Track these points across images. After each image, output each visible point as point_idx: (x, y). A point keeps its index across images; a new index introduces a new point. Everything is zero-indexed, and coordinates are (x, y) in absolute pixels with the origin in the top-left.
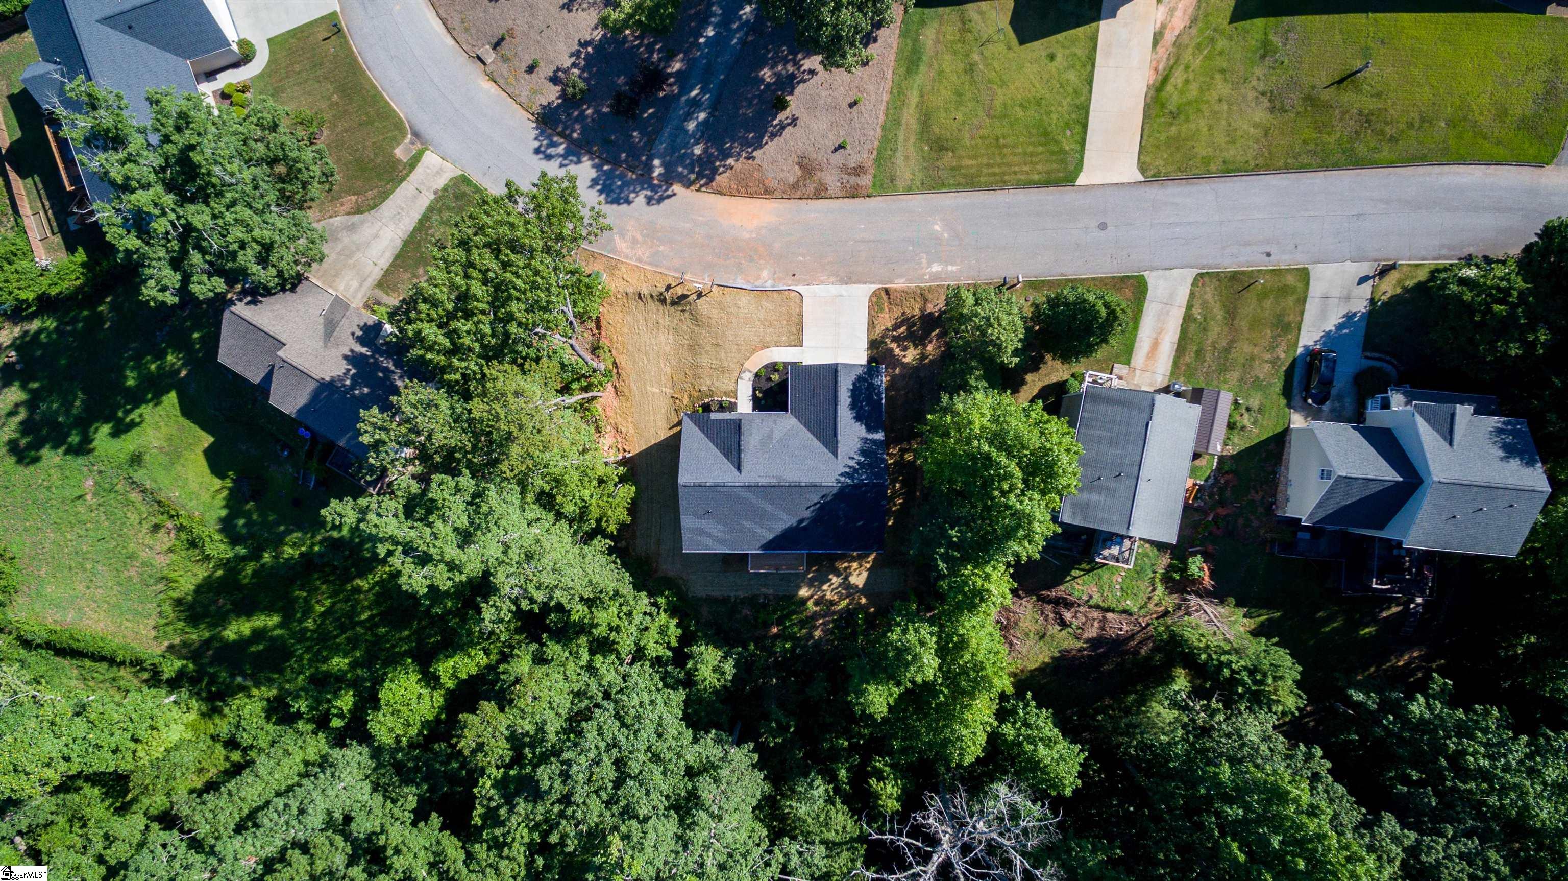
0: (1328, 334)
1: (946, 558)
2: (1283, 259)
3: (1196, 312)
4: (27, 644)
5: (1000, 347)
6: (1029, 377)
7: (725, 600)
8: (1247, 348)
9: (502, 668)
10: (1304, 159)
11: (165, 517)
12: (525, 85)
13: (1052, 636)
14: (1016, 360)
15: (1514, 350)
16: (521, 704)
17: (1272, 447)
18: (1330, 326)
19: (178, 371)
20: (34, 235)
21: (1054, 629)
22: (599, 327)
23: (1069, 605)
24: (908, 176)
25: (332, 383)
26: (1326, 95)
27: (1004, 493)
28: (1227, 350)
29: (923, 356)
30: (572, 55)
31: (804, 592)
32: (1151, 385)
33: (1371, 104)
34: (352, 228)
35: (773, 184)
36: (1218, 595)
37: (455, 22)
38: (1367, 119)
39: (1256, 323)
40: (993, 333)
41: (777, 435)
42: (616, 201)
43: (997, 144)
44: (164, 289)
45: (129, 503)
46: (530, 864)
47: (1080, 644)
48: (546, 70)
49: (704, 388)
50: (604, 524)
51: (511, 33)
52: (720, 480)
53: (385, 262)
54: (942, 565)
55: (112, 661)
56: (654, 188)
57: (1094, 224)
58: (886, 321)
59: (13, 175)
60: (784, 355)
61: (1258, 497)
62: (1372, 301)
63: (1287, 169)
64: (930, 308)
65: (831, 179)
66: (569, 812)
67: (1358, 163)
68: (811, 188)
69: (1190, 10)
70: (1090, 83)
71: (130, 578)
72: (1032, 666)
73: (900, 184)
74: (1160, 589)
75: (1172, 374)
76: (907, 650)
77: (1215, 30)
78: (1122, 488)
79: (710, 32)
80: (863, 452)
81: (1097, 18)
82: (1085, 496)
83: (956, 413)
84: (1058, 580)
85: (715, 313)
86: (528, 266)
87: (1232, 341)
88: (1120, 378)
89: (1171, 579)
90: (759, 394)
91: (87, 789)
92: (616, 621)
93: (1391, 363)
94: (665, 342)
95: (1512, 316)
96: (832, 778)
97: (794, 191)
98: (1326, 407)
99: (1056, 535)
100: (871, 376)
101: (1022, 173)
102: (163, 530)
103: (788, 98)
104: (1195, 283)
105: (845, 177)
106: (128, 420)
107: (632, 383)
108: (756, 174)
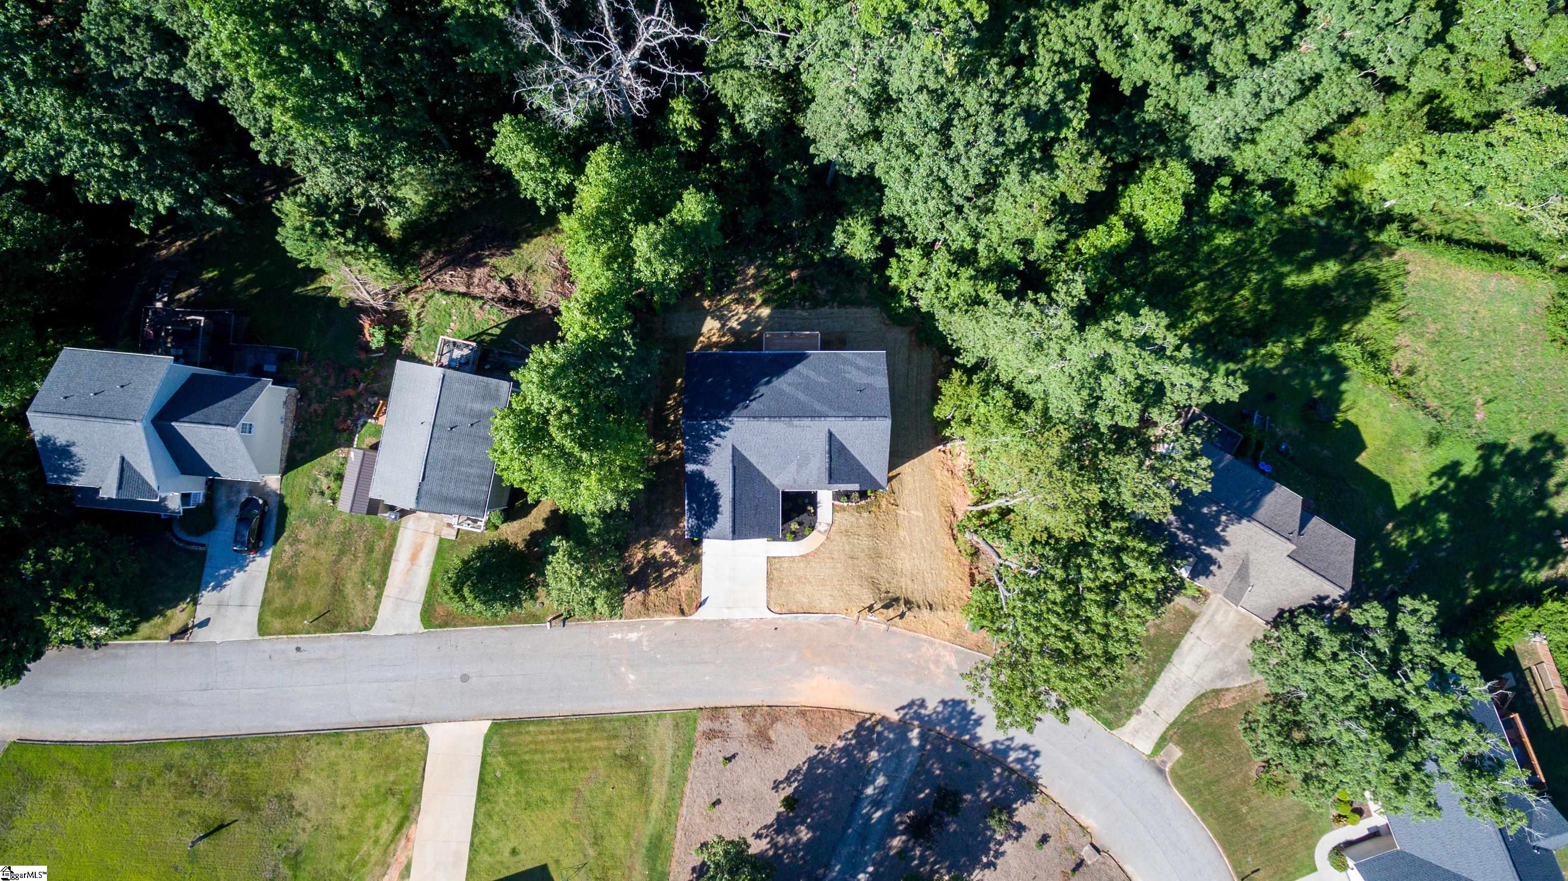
0: (242, 568)
1: (624, 345)
2: (284, 644)
3: (372, 591)
4: (1534, 256)
5: (570, 555)
6: (541, 526)
7: (843, 304)
8: (322, 555)
9: (1064, 236)
10: (260, 747)
11: (1402, 382)
12: (1051, 822)
13: (520, 269)
14: (554, 543)
15: (56, 553)
16: (1044, 201)
17: (299, 456)
18: (239, 577)
19: (1395, 528)
20: (1549, 667)
21: (518, 276)
22: (972, 576)
23: (503, 300)
24: (661, 730)
25: (1240, 519)
26: (237, 813)
27: (567, 410)
28: (342, 553)
29: (646, 547)
30: (1003, 854)
31: (765, 312)
32: (419, 519)
33: (191, 804)
34: (1223, 675)
35: (798, 721)
36: (355, 310)
38: (195, 788)
39: (313, 580)
40: (577, 571)
41: (793, 467)
42: (956, 703)
43: (570, 763)
44: (1414, 612)
45: (1440, 396)
46: (1033, 46)
47: (493, 261)
48: (1030, 838)
49: (865, 515)
50: (965, 378)
51: (1067, 877)
52: (850, 423)
53: (1188, 641)
54: (628, 339)
55: (1449, 240)
56: (918, 716)
57: (474, 681)
58: (683, 583)
60: (786, 549)
61: (315, 406)
62: (195, 602)
63: (277, 737)
64: (639, 595)
65: (738, 726)
66: (996, 97)
67: (206, 743)
68: (758, 718)
70: (475, 825)
71: (1435, 321)
72: (539, 240)
73: (668, 721)
74: (412, 316)
75: (397, 529)
76: (663, 255)
78: (449, 417)
80: (706, 451)
82: (485, 407)
83: (614, 490)
84: (513, 324)
85: (856, 590)
86: (1046, 637)
87: (336, 562)
88: (449, 525)
89: (401, 326)
90: (811, 509)
91: (1468, 116)
92: (951, 282)
93: (178, 539)
94: (905, 561)
95: (57, 587)
96: (737, 130)
97: (774, 713)
98: (244, 496)
99: (516, 369)
100: (699, 527)
101: (546, 733)
102: (1404, 369)
103: (782, 809)
104: (373, 620)
105: (724, 728)
106: (1444, 479)
107: (938, 519)
108: (814, 731)
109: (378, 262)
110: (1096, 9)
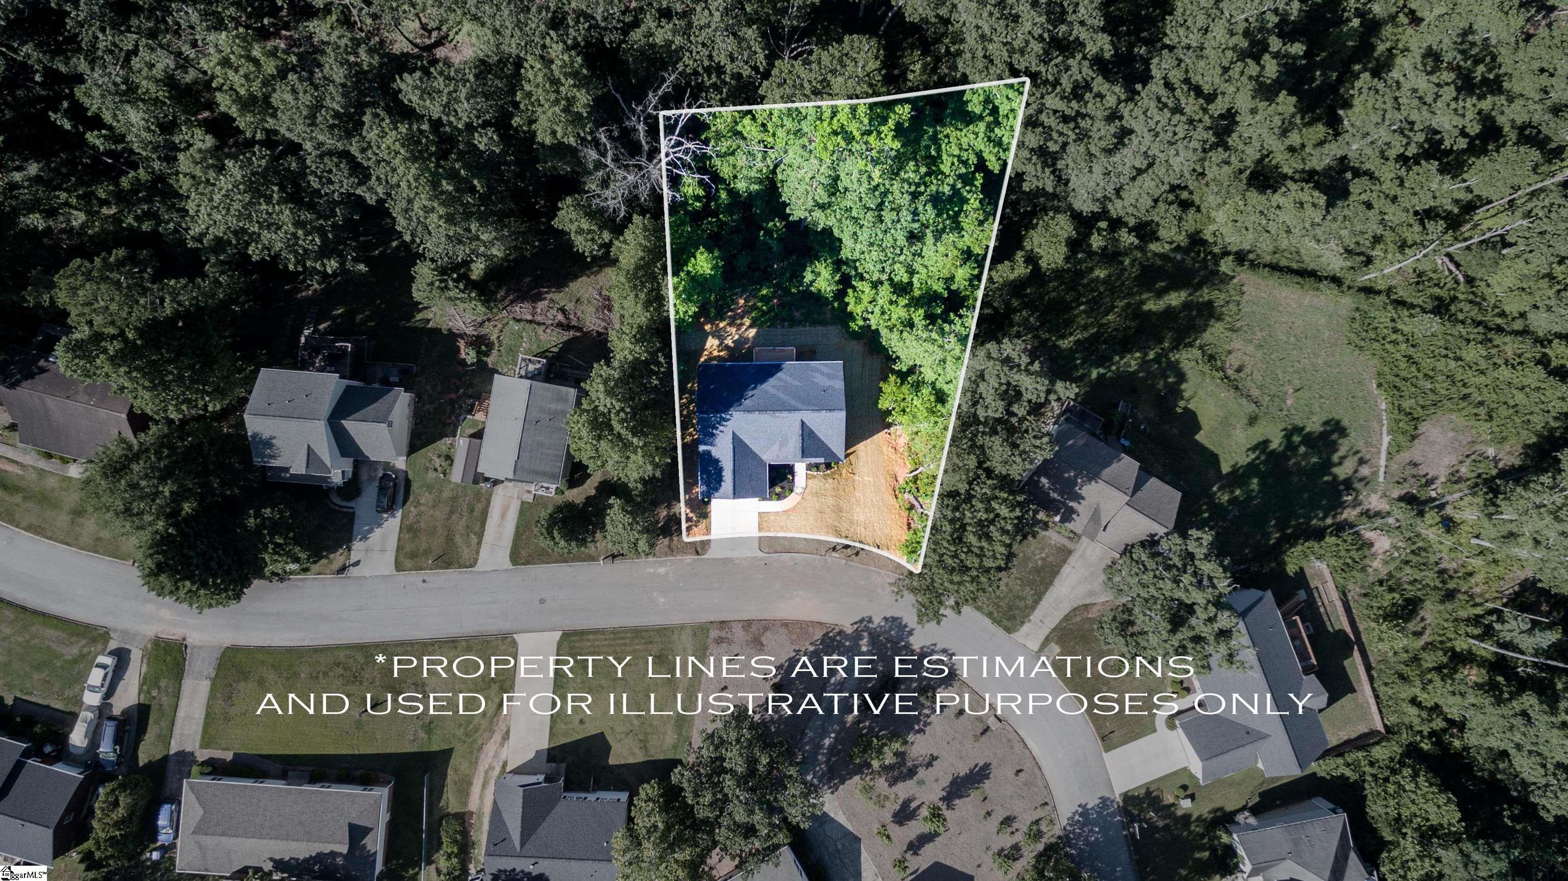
0: (380, 525)
2: (413, 578)
3: (474, 539)
4: (1336, 280)
5: (623, 510)
6: (593, 492)
7: (814, 323)
8: (438, 513)
10: (400, 650)
11: (1232, 378)
13: (571, 301)
14: (611, 501)
15: (268, 511)
16: (956, 252)
17: (418, 443)
18: (378, 532)
19: (1219, 489)
20: (1331, 585)
21: (569, 307)
22: (909, 524)
23: (560, 325)
24: (684, 637)
27: (622, 409)
28: (451, 512)
30: (930, 724)
31: (752, 332)
32: (506, 487)
33: (355, 689)
34: (1091, 594)
35: (783, 631)
36: (453, 336)
37: (1018, 746)
38: (357, 679)
39: (432, 532)
40: (628, 519)
41: (776, 447)
42: (894, 619)
44: (1198, 539)
45: (1261, 387)
46: (939, 150)
47: (549, 296)
49: (830, 481)
50: (899, 380)
51: (976, 738)
52: (816, 414)
53: (1066, 570)
54: (661, 359)
55: (1274, 268)
56: (867, 629)
57: (548, 603)
58: (697, 532)
59: (1348, 630)
60: (773, 506)
61: (427, 406)
62: (349, 549)
64: (666, 541)
65: (739, 634)
66: (913, 188)
68: (754, 628)
69: (483, 756)
71: (1261, 330)
72: (584, 278)
73: (689, 631)
74: (494, 338)
75: (491, 495)
76: (684, 301)
77: (465, 742)
78: (536, 414)
79: (827, 742)
80: (713, 435)
81: (550, 750)
82: (560, 407)
83: (653, 463)
84: (568, 344)
87: (448, 519)
88: (529, 492)
89: (486, 346)
90: (790, 477)
91: (1290, 172)
92: (892, 307)
93: (336, 505)
94: (860, 515)
95: (272, 535)
96: (732, 193)
97: (766, 626)
98: (380, 473)
99: (583, 380)
100: (708, 491)
101: (601, 640)
102: (1235, 367)
104: (476, 560)
105: (729, 636)
106: (1257, 452)
107: (884, 485)
108: (794, 637)
109: (479, 304)
110: (982, 127)
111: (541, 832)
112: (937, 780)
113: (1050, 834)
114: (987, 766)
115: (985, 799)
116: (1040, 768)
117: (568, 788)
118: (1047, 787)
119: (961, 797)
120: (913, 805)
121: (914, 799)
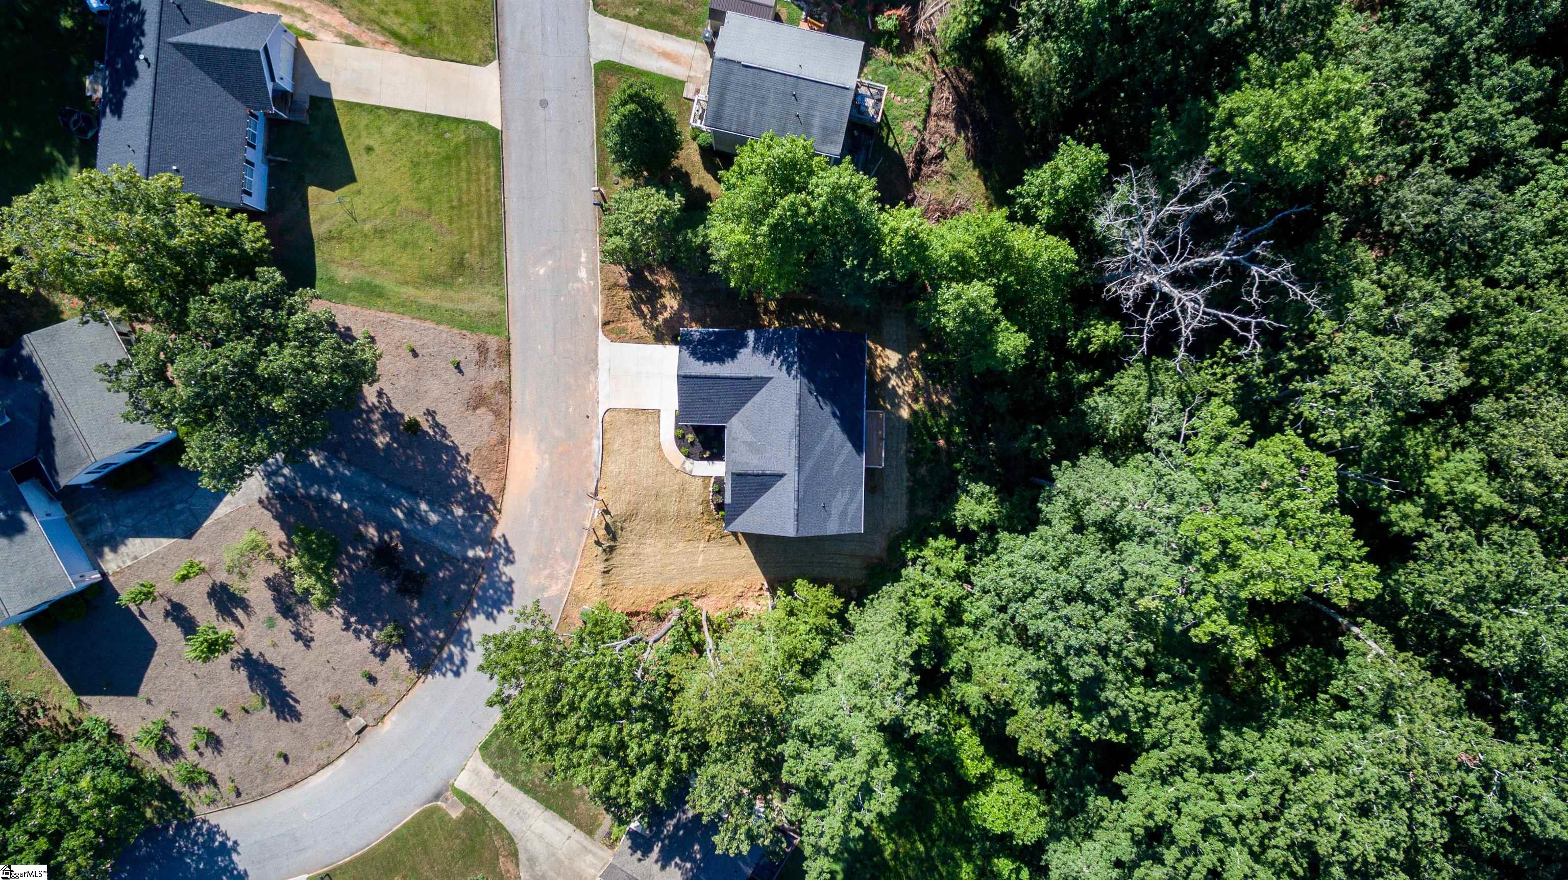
1: (874, 271)
3: (632, 12)
5: (665, 212)
6: (695, 183)
7: (911, 491)
9: (973, 712)
12: (388, 686)
13: (953, 167)
14: (677, 196)
16: (1009, 694)
21: (946, 165)
22: (637, 614)
23: (922, 150)
24: (488, 299)
27: (810, 212)
29: (672, 289)
30: (359, 638)
31: (905, 413)
32: (705, 62)
34: (532, 860)
35: (495, 437)
37: (322, 756)
40: (650, 219)
41: (749, 438)
42: (510, 595)
43: (458, 208)
46: (1164, 686)
47: (961, 140)
48: (374, 664)
49: (700, 509)
50: (834, 611)
51: (334, 699)
52: (792, 495)
53: (567, 828)
54: (881, 276)
56: (497, 556)
57: (541, 112)
58: (635, 325)
60: (667, 429)
64: (624, 281)
65: (491, 377)
66: (1115, 648)
68: (499, 398)
70: (397, 111)
72: (982, 188)
73: (497, 307)
74: (908, 59)
75: (694, 39)
76: (964, 312)
78: (807, 93)
80: (767, 351)
81: (329, 102)
82: (815, 131)
83: (730, 257)
84: (898, 159)
85: (625, 497)
86: (574, 686)
88: (698, 91)
89: (899, 47)
90: (707, 455)
92: (930, 599)
94: (653, 548)
96: (1087, 388)
97: (502, 415)
99: (853, 161)
100: (691, 342)
101: (487, 184)
103: (407, 419)
104: (603, 13)
105: (489, 362)
107: (694, 581)
108: (485, 453)
109: (963, 25)
110: (1201, 751)
111: (199, 77)
112: (274, 645)
113: (195, 799)
114: (297, 716)
115: (247, 711)
116: (290, 786)
117: (273, 123)
118: (263, 796)
119: (251, 679)
120: (239, 613)
121: (249, 615)
